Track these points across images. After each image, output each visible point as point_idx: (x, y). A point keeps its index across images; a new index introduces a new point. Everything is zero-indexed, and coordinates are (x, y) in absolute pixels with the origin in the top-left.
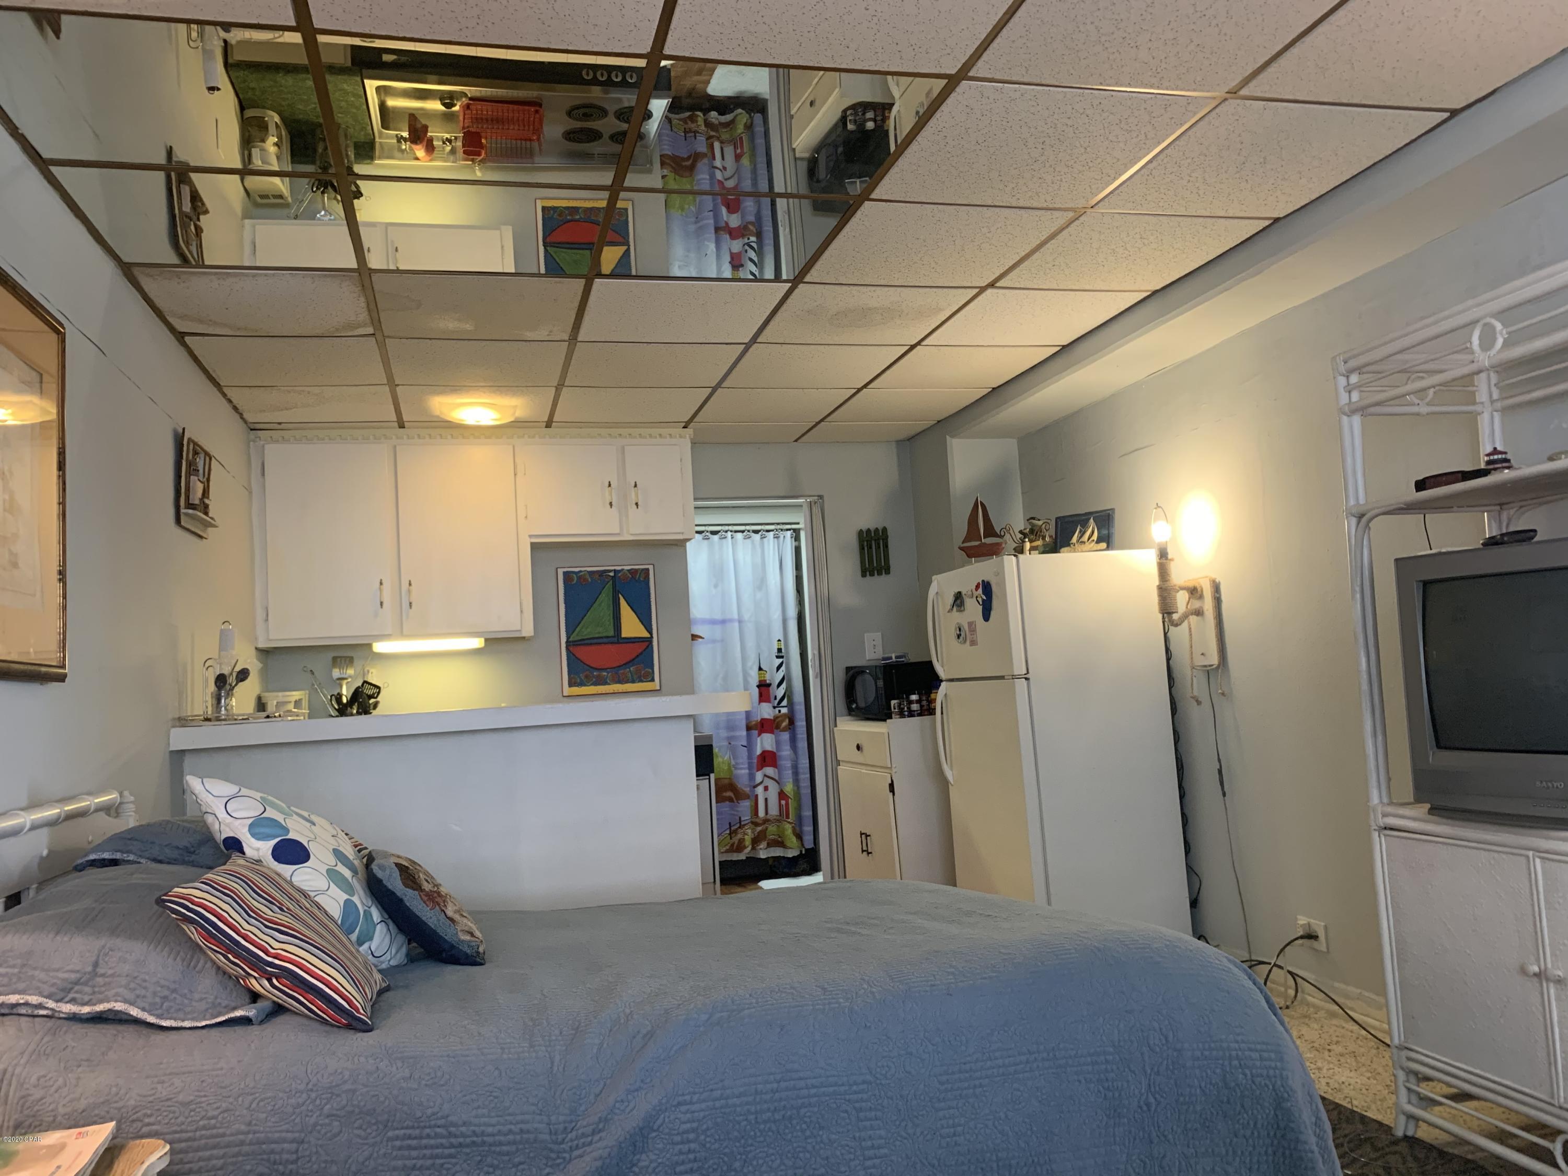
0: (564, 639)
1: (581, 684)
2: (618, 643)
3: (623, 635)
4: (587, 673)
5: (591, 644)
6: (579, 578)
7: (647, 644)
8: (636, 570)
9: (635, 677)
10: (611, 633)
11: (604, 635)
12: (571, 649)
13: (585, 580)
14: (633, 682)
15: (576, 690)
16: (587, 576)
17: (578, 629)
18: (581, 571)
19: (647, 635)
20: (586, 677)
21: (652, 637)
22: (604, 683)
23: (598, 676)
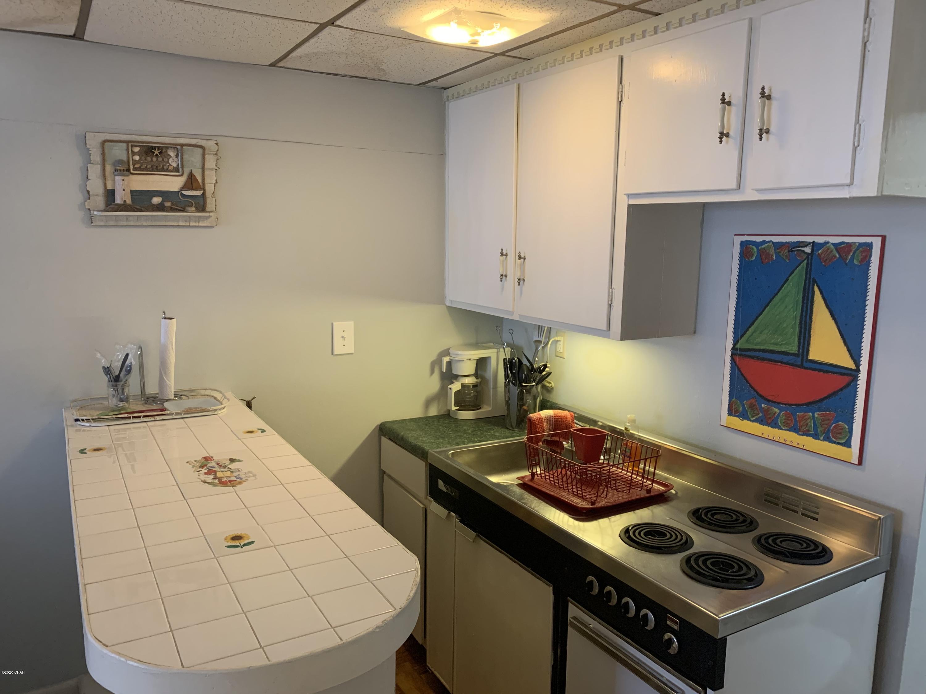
0: (730, 345)
1: (743, 416)
2: (801, 366)
3: (811, 357)
4: (753, 401)
5: (763, 359)
6: (761, 252)
7: (847, 379)
8: (849, 245)
9: (820, 429)
10: (793, 348)
11: (783, 349)
12: (737, 359)
13: (769, 256)
14: (816, 436)
15: (737, 422)
16: (772, 251)
17: (748, 333)
18: (764, 242)
19: (849, 364)
20: (752, 407)
21: (858, 370)
22: (773, 424)
23: (766, 412)
